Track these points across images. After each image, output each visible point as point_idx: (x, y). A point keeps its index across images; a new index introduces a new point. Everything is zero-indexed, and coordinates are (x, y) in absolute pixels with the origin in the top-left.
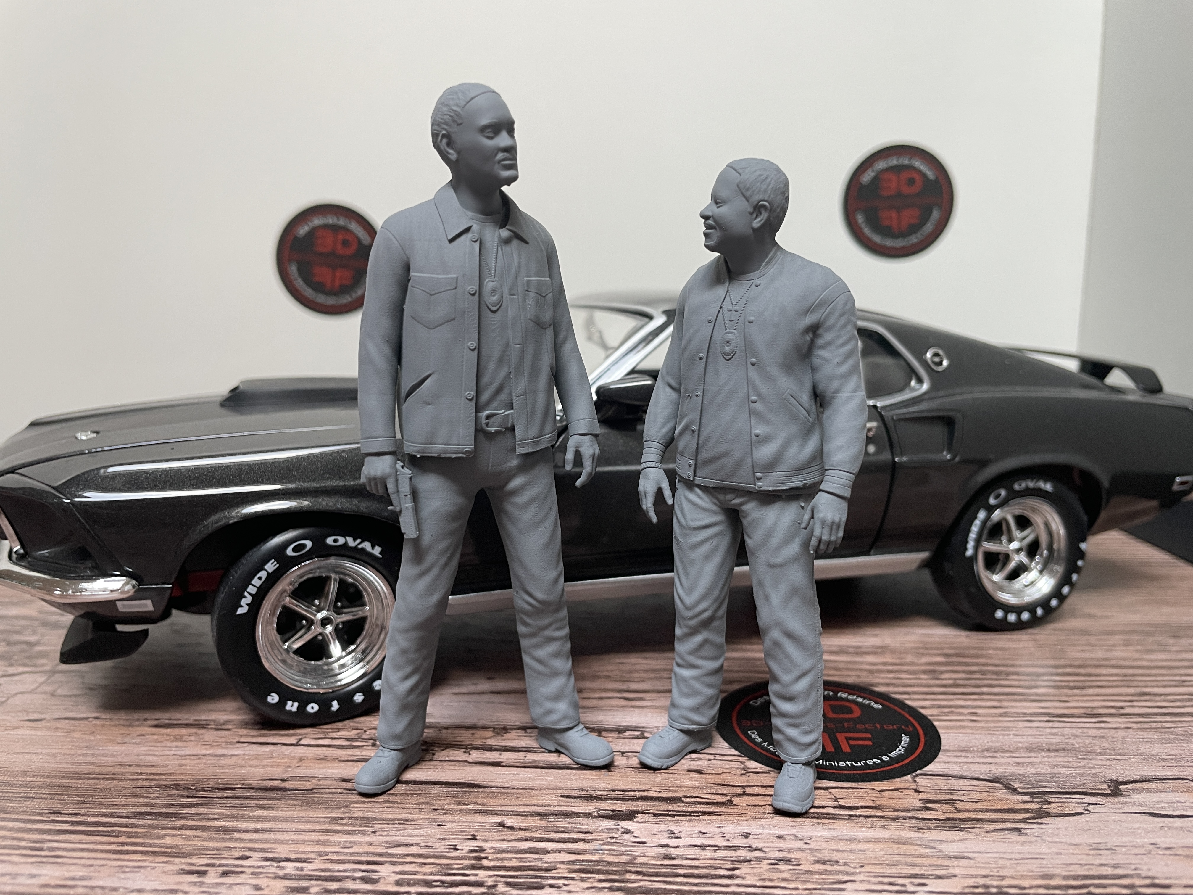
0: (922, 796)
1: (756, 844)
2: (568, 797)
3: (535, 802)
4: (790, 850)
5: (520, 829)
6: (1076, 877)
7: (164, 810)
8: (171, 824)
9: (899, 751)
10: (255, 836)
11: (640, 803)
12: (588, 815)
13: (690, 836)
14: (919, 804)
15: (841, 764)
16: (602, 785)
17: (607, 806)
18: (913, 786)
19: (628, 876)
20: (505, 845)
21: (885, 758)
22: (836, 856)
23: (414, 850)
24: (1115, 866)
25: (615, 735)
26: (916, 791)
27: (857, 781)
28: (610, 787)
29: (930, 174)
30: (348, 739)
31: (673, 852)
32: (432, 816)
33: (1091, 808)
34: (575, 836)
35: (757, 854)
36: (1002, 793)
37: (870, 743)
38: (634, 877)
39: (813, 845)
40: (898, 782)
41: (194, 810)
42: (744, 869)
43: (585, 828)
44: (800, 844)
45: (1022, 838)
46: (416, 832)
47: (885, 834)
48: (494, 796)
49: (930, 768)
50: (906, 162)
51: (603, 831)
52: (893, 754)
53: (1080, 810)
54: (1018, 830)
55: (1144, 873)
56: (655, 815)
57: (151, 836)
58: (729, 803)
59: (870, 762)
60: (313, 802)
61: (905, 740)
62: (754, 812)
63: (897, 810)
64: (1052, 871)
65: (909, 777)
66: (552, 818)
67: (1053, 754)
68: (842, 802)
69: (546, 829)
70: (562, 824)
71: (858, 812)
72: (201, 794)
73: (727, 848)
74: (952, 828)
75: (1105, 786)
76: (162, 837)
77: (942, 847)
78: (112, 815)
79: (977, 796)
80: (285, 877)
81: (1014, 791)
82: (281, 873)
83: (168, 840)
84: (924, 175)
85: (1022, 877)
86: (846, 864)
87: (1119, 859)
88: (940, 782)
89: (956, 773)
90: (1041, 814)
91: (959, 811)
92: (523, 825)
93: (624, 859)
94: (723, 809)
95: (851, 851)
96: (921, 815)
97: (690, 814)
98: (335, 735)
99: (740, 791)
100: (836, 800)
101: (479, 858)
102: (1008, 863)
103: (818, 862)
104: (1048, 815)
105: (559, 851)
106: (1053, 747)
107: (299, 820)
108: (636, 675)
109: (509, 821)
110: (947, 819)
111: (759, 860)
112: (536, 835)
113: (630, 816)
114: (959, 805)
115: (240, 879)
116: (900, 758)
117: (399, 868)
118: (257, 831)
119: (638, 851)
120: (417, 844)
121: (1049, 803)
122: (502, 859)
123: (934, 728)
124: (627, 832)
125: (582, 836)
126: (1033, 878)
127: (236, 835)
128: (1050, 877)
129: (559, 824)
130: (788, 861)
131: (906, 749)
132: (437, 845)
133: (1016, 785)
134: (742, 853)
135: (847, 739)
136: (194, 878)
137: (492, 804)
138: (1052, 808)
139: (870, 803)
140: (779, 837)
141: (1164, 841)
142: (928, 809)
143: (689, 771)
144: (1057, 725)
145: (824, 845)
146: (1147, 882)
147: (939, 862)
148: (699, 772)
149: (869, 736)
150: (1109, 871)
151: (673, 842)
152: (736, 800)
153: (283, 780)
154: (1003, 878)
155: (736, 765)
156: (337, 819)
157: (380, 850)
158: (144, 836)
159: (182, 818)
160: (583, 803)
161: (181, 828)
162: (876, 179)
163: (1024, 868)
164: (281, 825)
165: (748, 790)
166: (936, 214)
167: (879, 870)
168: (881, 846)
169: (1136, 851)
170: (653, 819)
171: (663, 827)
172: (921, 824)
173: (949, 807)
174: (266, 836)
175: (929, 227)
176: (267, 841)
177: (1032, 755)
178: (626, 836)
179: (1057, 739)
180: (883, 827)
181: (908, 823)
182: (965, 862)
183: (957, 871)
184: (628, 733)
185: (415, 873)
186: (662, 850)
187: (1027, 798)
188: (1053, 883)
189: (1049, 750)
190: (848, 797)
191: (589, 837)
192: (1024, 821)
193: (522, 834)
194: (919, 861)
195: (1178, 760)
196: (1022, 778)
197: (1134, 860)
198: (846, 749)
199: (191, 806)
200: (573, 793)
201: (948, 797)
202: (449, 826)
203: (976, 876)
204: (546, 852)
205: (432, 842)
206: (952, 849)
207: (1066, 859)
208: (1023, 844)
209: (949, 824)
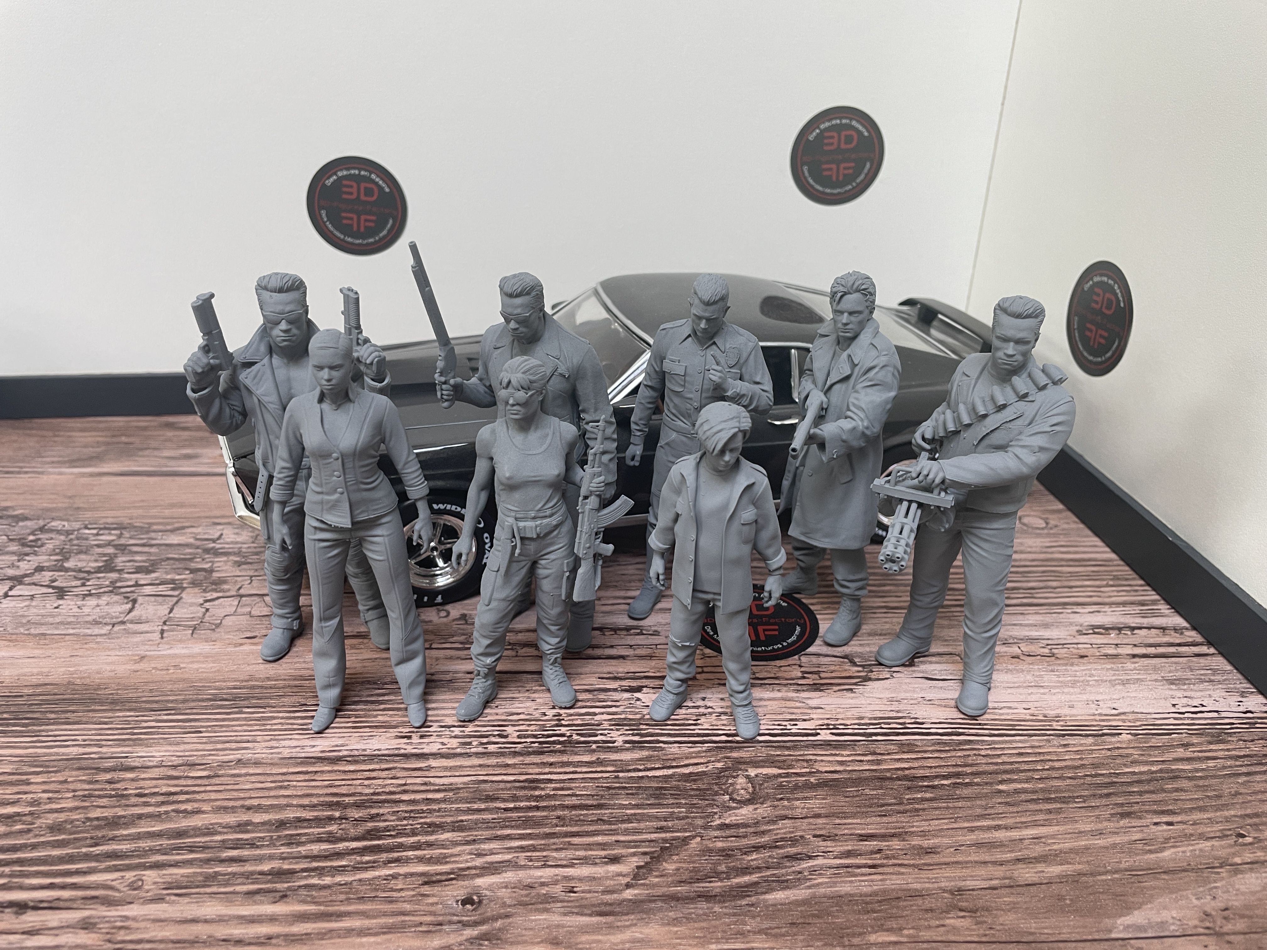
0: (803, 669)
1: (709, 704)
2: (602, 678)
3: (584, 682)
6: (875, 718)
7: (369, 699)
8: (377, 708)
9: (794, 638)
11: (644, 680)
12: (615, 690)
14: (800, 675)
15: (759, 649)
16: (621, 670)
17: (626, 683)
18: (798, 662)
19: (641, 727)
21: (785, 644)
23: (522, 717)
24: (898, 712)
25: (625, 633)
26: (800, 666)
27: (766, 661)
28: (626, 671)
29: (866, 133)
30: (461, 643)
32: (527, 694)
33: (894, 675)
34: (610, 703)
35: (710, 710)
36: (847, 666)
37: (777, 633)
38: (644, 727)
40: (790, 661)
41: (386, 698)
42: (703, 720)
43: (615, 698)
45: (853, 695)
46: (521, 705)
47: (779, 695)
49: (811, 649)
50: (846, 121)
51: (625, 700)
52: (790, 641)
53: (888, 676)
54: (851, 690)
55: (912, 716)
56: (653, 688)
57: (369, 716)
59: (776, 647)
60: (455, 689)
61: (798, 629)
62: (708, 684)
63: (787, 679)
64: (863, 715)
65: (796, 657)
66: (596, 693)
67: (882, 637)
69: (592, 700)
70: (602, 696)
71: (766, 682)
72: (386, 686)
73: (694, 707)
74: (816, 690)
76: (376, 716)
77: (809, 702)
79: (833, 668)
80: (455, 737)
81: (854, 664)
82: (453, 734)
83: (380, 718)
84: (861, 133)
85: (848, 719)
87: (901, 707)
88: (814, 660)
89: (824, 653)
90: (866, 679)
91: (821, 678)
93: (638, 716)
96: (800, 682)
101: (559, 720)
102: (841, 710)
104: (870, 679)
105: (603, 714)
106: (884, 632)
107: (451, 701)
110: (814, 684)
111: (710, 714)
112: (589, 704)
113: (639, 689)
114: (822, 675)
115: (432, 739)
116: (794, 643)
117: (517, 728)
120: (523, 713)
121: (872, 672)
122: (573, 720)
123: (816, 619)
124: (638, 699)
125: (614, 703)
128: (862, 718)
129: (600, 697)
131: (798, 636)
132: (534, 713)
133: (856, 660)
134: (702, 710)
135: (764, 630)
136: (405, 740)
138: (873, 675)
139: (773, 675)
140: (722, 699)
141: (929, 696)
142: (804, 678)
144: (890, 615)
146: (913, 721)
149: (777, 627)
150: (894, 714)
157: (504, 718)
158: (365, 716)
159: (382, 704)
160: (611, 682)
161: (384, 710)
163: (849, 714)
164: (442, 705)
165: (705, 669)
166: (869, 166)
167: (774, 717)
168: (776, 702)
169: (912, 702)
170: (652, 691)
172: (799, 688)
173: (816, 676)
174: (436, 712)
176: (437, 715)
177: (871, 638)
178: (638, 703)
179: (887, 626)
180: (779, 690)
181: (792, 688)
182: (819, 710)
183: (814, 716)
184: (632, 631)
185: (527, 731)
187: (860, 669)
188: (862, 722)
189: (880, 635)
190: (761, 671)
191: (618, 704)
192: (855, 684)
194: (795, 711)
196: (860, 655)
197: (909, 707)
198: (762, 638)
199: (384, 695)
200: (605, 676)
201: (816, 669)
202: (538, 700)
203: (823, 719)
204: (595, 714)
205: (531, 711)
206: (813, 703)
207: (872, 707)
208: (852, 698)
209: (815, 687)
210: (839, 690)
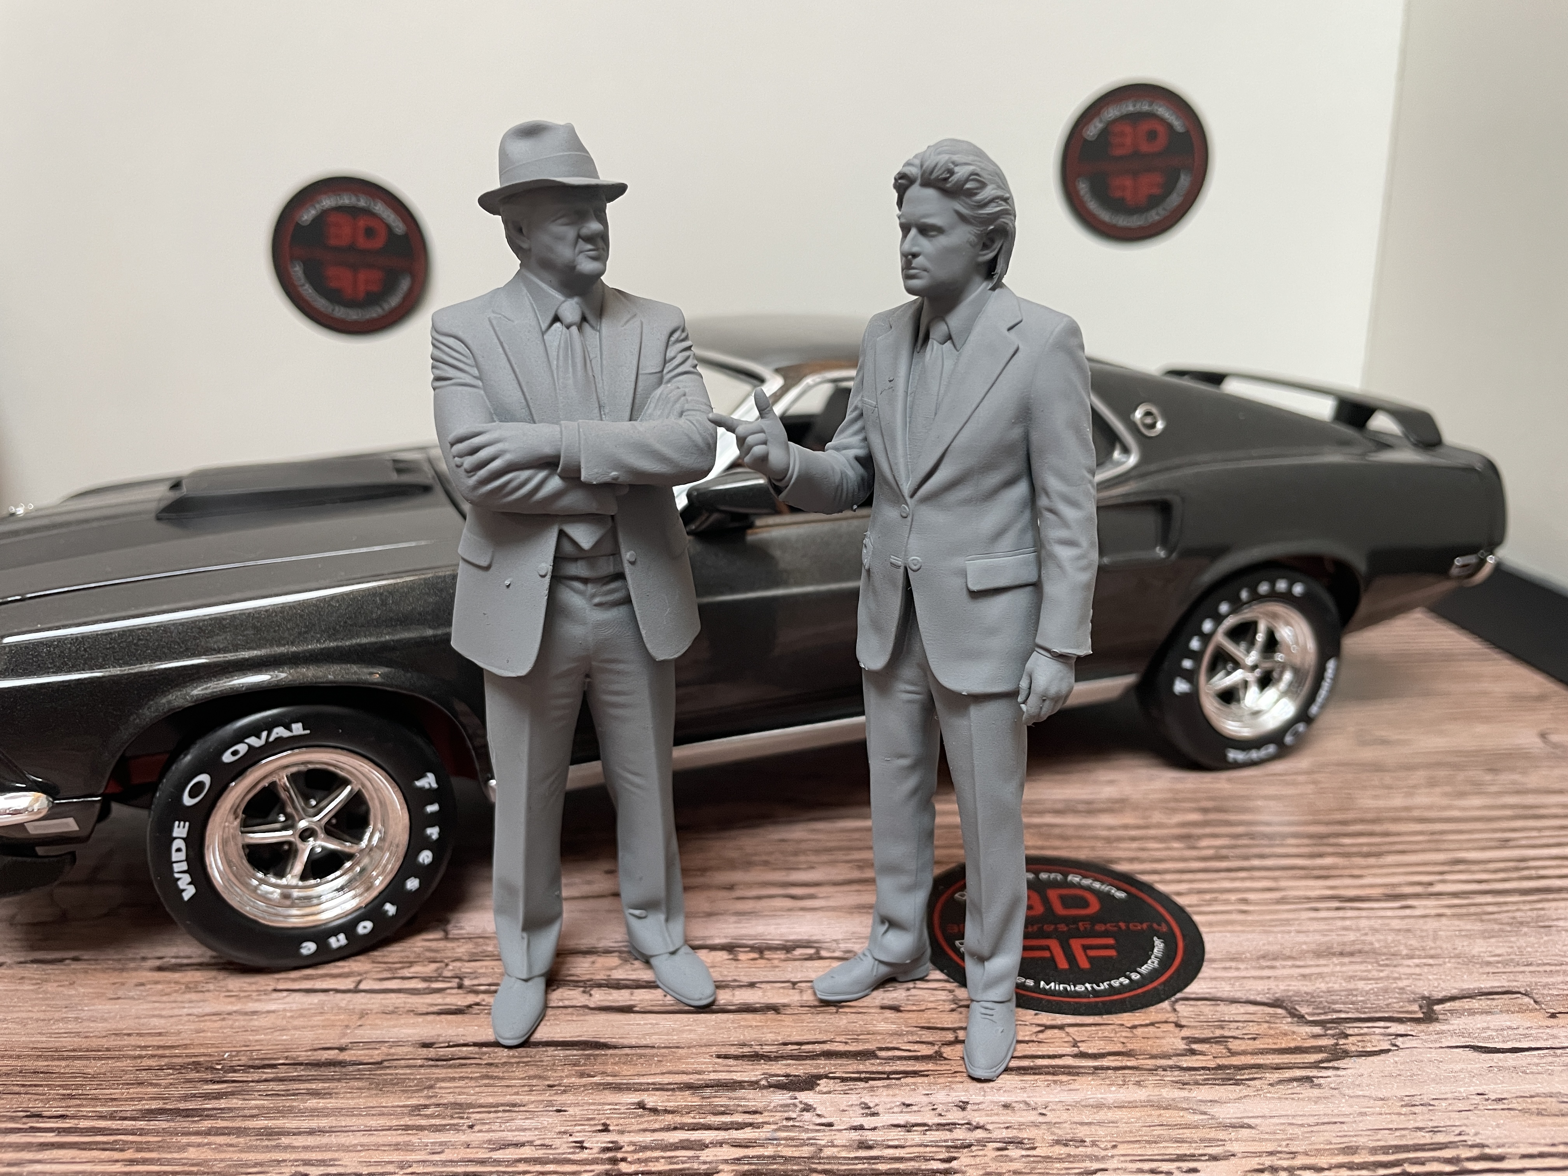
0: (1185, 1033)
1: (977, 1119)
2: (726, 1057)
3: (683, 1067)
4: (1021, 1126)
5: (666, 1111)
6: (1385, 1150)
7: (182, 1106)
8: (193, 1127)
9: (1152, 964)
10: (310, 1141)
11: (822, 1062)
12: (754, 1085)
13: (890, 1111)
14: (1182, 1045)
15: (1080, 988)
16: (770, 1037)
17: (779, 1068)
18: (1172, 1017)
20: (648, 1138)
21: (1135, 976)
22: (1081, 1132)
23: (527, 1152)
24: (1434, 1131)
25: (781, 955)
26: (1179, 1026)
27: (1100, 1014)
28: (781, 1039)
29: (1178, 125)
30: (425, 979)
31: (869, 1136)
32: (546, 1096)
33: (1399, 1041)
34: (739, 1118)
35: (979, 1134)
36: (1286, 1024)
37: (1112, 953)
39: (1051, 1117)
40: (1153, 1013)
41: (223, 1103)
42: (964, 1159)
43: (752, 1104)
44: (1033, 1117)
45: (1316, 1092)
46: (527, 1123)
47: (1140, 1094)
48: (627, 1061)
49: (1195, 988)
50: (1146, 108)
51: (775, 1110)
52: (1144, 969)
53: (1386, 1046)
54: (1309, 1079)
55: (1471, 1140)
56: (843, 1080)
57: (168, 1148)
58: (938, 1057)
59: (1116, 983)
60: (386, 1083)
61: (1159, 946)
63: (1153, 1057)
64: (1354, 1141)
65: (1166, 1005)
66: (708, 1091)
67: (1346, 960)
68: (1083, 1048)
69: (700, 1110)
70: (722, 1100)
71: (1105, 1062)
72: (231, 1076)
73: (940, 1126)
74: (1226, 1081)
75: (1415, 1007)
76: (183, 1148)
77: (1215, 1110)
78: (112, 1117)
79: (1253, 1029)
81: (1301, 1019)
83: (192, 1153)
84: (1170, 126)
85: (1319, 1152)
86: (1094, 1144)
87: (1438, 1119)
88: (1206, 1009)
89: (1225, 995)
90: (1338, 1054)
91: (1233, 1053)
92: (671, 1105)
93: (806, 1151)
94: (930, 1066)
95: (1100, 1123)
96: (1186, 1062)
97: (888, 1076)
98: (406, 973)
99: (950, 1036)
100: (1075, 1044)
102: (1298, 1131)
103: (1058, 1142)
104: (1346, 1054)
105: (721, 1144)
106: (1348, 949)
107: (369, 1112)
108: (802, 858)
109: (652, 1100)
110: (1219, 1067)
111: (982, 1143)
112: (688, 1120)
113: (809, 1083)
114: (1234, 1045)
116: (1155, 974)
118: (311, 1132)
119: (823, 1138)
120: (531, 1143)
121: (1346, 1036)
122: (646, 1161)
123: (1194, 926)
124: (808, 1108)
125: (748, 1118)
126: (1332, 1153)
127: (285, 1140)
129: (717, 1101)
130: (1019, 1143)
131: (1161, 961)
132: (557, 1142)
133: (1303, 1010)
134: (960, 1134)
135: (1085, 948)
137: (627, 1073)
138: (1350, 1043)
139: (1118, 1048)
140: (1006, 1106)
141: (1494, 1089)
142: (1193, 1052)
143: (883, 1008)
144: (1350, 913)
145: (1065, 1116)
146: (1476, 1152)
147: (1213, 1134)
148: (896, 1009)
149: (1111, 941)
150: (1426, 1138)
151: (868, 1122)
152: (947, 1051)
153: (341, 1049)
154: (1294, 1155)
155: (943, 995)
156: (418, 1108)
157: (482, 1155)
158: (160, 1147)
159: (209, 1117)
160: (747, 1066)
161: (208, 1133)
162: (1104, 133)
163: (1320, 1139)
164: (344, 1122)
166: (1184, 181)
167: (1137, 1150)
168: (1136, 1113)
169: (1461, 1106)
170: (840, 1086)
171: (854, 1098)
172: (1186, 1077)
173: (1221, 1049)
174: (324, 1140)
175: (1175, 200)
176: (327, 1148)
177: (1322, 962)
178: (807, 1116)
179: (1351, 936)
180: (1138, 1083)
181: (1170, 1076)
182: (1245, 1132)
183: (1235, 1147)
184: (798, 952)
186: (855, 1135)
187: (1317, 1030)
188: (1357, 1159)
189: (1342, 954)
190: (1091, 1038)
191: (759, 1119)
192: (1316, 1065)
193: (669, 1119)
194: (1187, 1133)
195: (1506, 963)
196: (1310, 999)
197: (1456, 1119)
198: (1084, 964)
199: (218, 1096)
200: (733, 1051)
201: (1218, 1033)
202: (571, 1111)
203: (1259, 1154)
204: (703, 1146)
205: (549, 1138)
206: (1227, 1113)
207: (1372, 1122)
208: (1316, 1101)
209: (1221, 1074)
210: (1281, 1082)
